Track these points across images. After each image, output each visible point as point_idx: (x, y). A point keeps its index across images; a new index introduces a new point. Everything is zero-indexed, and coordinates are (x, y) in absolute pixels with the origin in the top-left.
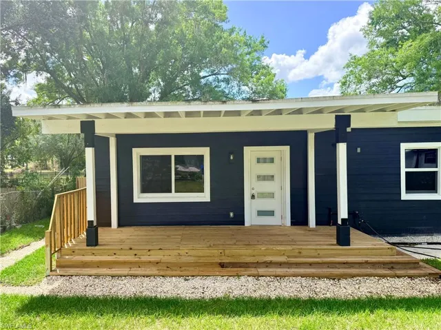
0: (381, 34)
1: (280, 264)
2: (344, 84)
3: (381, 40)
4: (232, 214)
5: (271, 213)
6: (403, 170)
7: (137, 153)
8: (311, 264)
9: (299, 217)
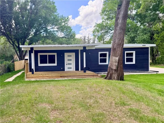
0: (106, 15)
1: (72, 76)
2: (94, 32)
3: (106, 17)
4: (62, 69)
5: (71, 68)
6: (99, 58)
7: (39, 54)
8: (78, 76)
9: (77, 69)
